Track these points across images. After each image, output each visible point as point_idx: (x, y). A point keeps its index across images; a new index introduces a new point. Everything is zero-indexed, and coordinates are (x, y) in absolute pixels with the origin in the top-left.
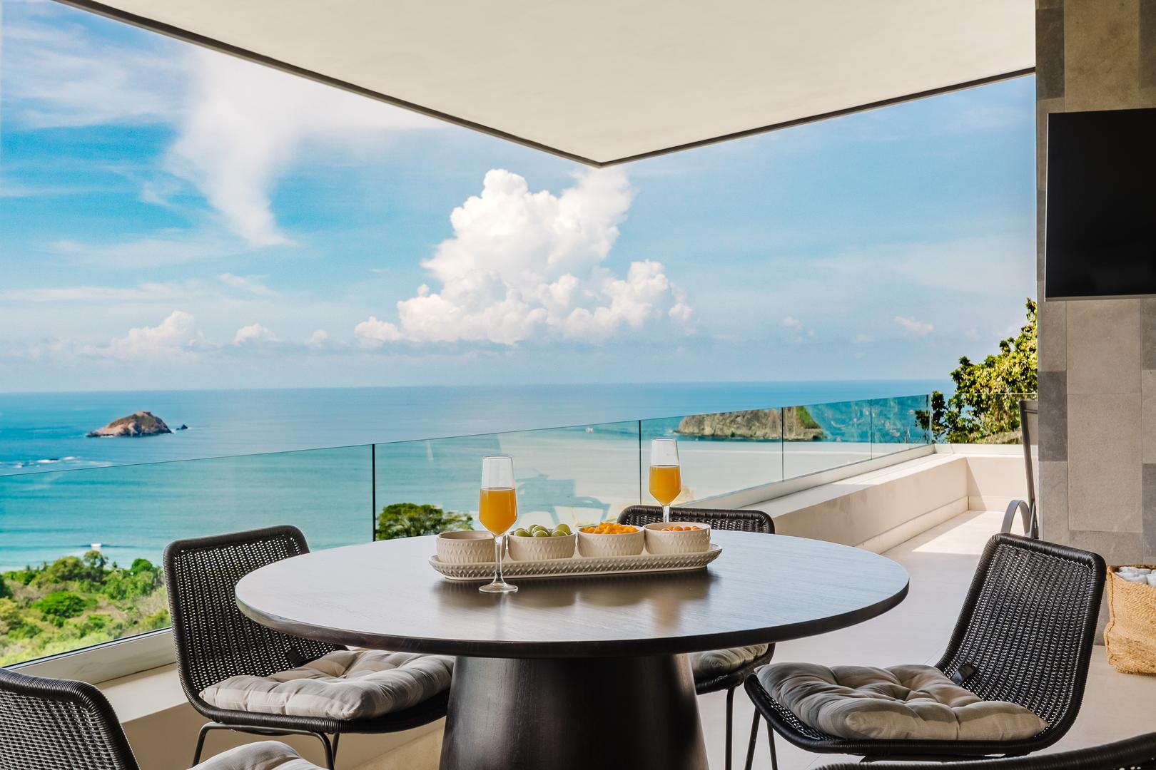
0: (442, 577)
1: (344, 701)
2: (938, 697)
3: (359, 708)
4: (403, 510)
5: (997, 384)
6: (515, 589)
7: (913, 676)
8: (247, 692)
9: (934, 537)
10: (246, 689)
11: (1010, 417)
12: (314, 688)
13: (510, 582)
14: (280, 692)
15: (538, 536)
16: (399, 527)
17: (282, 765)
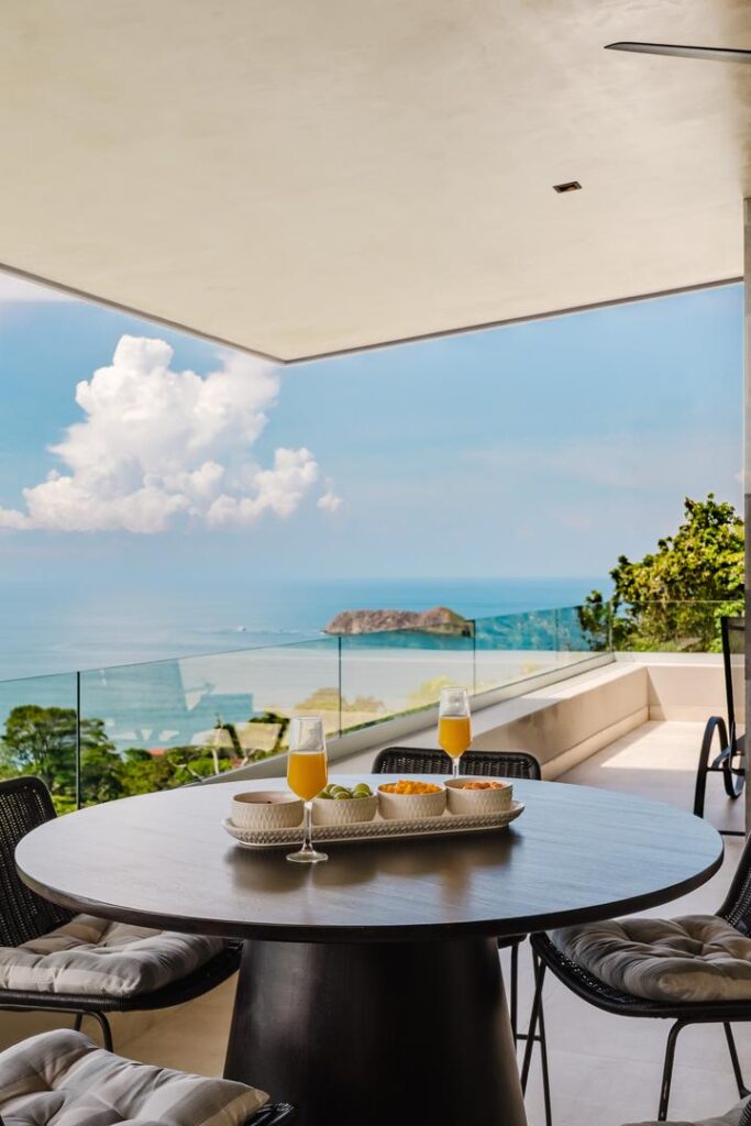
0: (236, 842)
1: (122, 976)
2: (732, 951)
3: (140, 983)
4: (28, 713)
5: (656, 584)
6: (324, 857)
7: (700, 927)
8: (7, 967)
9: (620, 750)
10: (5, 964)
11: (668, 617)
12: (85, 962)
13: (318, 848)
14: (46, 966)
15: (340, 797)
16: (25, 733)
17: (84, 1058)
